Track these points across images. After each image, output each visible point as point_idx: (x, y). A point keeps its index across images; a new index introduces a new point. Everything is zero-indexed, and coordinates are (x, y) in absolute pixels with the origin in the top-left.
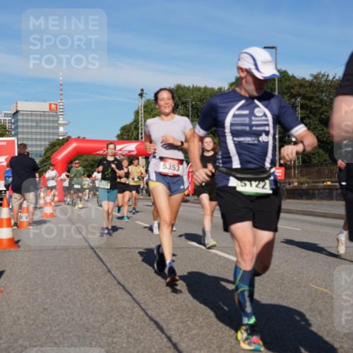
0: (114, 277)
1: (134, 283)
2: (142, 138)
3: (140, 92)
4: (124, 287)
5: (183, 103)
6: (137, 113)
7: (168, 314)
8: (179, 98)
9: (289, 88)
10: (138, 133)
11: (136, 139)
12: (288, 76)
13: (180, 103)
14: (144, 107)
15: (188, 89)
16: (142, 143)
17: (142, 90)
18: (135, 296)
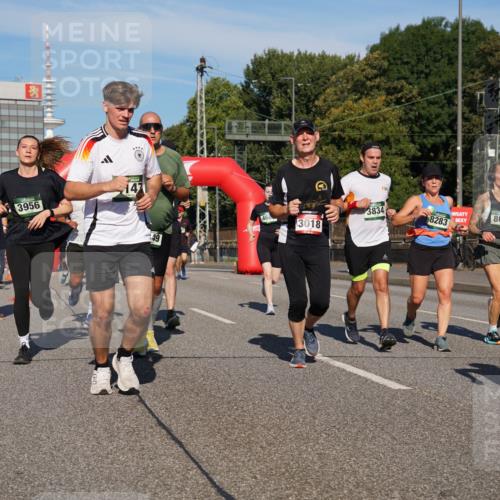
0: (150, 411)
1: (189, 423)
2: (202, 152)
3: (198, 63)
4: (169, 432)
5: (280, 86)
6: (193, 104)
7: (252, 481)
8: (273, 76)
9: (484, 55)
10: (195, 142)
11: (192, 154)
12: (484, 31)
13: (274, 85)
14: (207, 93)
15: (290, 57)
16: (202, 160)
17: (203, 60)
18: (190, 449)
